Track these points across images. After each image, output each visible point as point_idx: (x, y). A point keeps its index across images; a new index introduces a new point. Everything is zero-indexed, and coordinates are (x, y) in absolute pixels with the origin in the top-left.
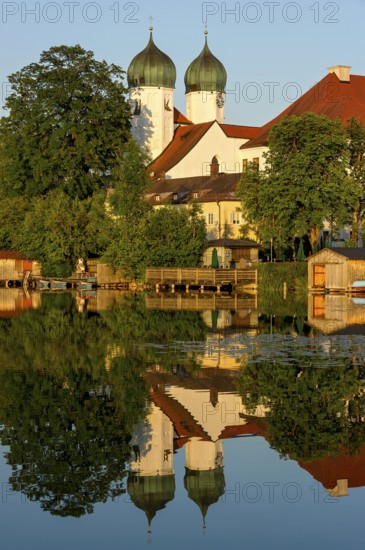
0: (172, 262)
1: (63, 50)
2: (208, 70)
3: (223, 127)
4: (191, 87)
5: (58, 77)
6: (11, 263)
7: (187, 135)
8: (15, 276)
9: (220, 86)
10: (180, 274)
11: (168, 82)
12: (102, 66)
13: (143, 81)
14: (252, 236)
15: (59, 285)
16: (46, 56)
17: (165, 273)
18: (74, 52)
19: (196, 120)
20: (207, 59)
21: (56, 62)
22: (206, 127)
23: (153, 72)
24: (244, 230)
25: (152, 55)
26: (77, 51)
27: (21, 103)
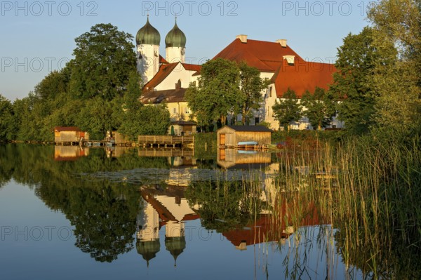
0: (152, 133)
1: (101, 25)
2: (177, 36)
3: (183, 65)
4: (168, 45)
5: (99, 39)
6: (73, 133)
7: (166, 68)
8: (76, 140)
9: (183, 45)
10: (155, 139)
11: (157, 42)
12: (122, 34)
13: (143, 42)
14: (195, 119)
15: (97, 144)
16: (94, 29)
17: (148, 138)
18: (108, 27)
19: (170, 61)
20: (176, 31)
21: (99, 32)
22: (175, 64)
23: (149, 37)
24: (191, 116)
25: (148, 29)
26: (109, 26)
27: (81, 52)
